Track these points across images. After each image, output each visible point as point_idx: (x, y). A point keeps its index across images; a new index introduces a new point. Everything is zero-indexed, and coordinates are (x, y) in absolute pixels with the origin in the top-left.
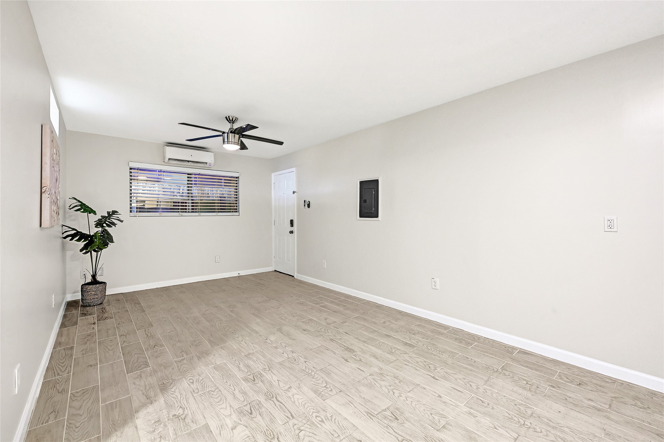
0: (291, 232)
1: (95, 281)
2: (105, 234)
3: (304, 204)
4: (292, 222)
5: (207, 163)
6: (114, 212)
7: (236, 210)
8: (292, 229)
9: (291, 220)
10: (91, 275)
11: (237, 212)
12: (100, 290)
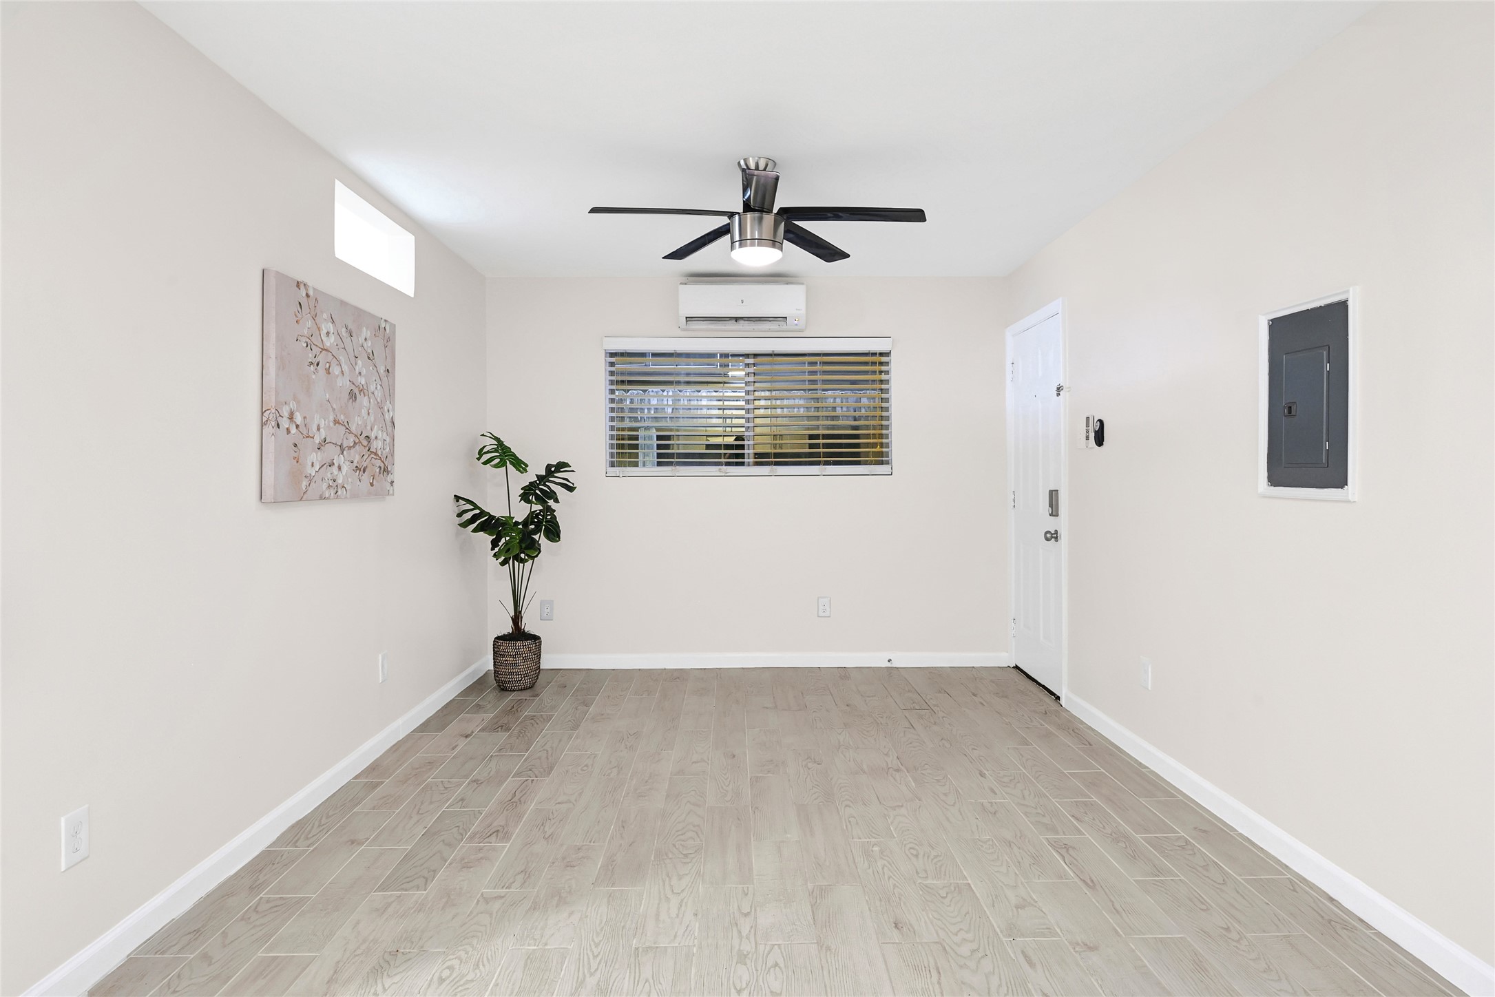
0: (1053, 536)
1: (518, 634)
2: (543, 519)
3: (1085, 435)
4: (1053, 496)
5: (786, 318)
6: (561, 466)
7: (881, 458)
8: (1051, 524)
9: (1051, 492)
10: (512, 618)
11: (882, 463)
12: (524, 655)
